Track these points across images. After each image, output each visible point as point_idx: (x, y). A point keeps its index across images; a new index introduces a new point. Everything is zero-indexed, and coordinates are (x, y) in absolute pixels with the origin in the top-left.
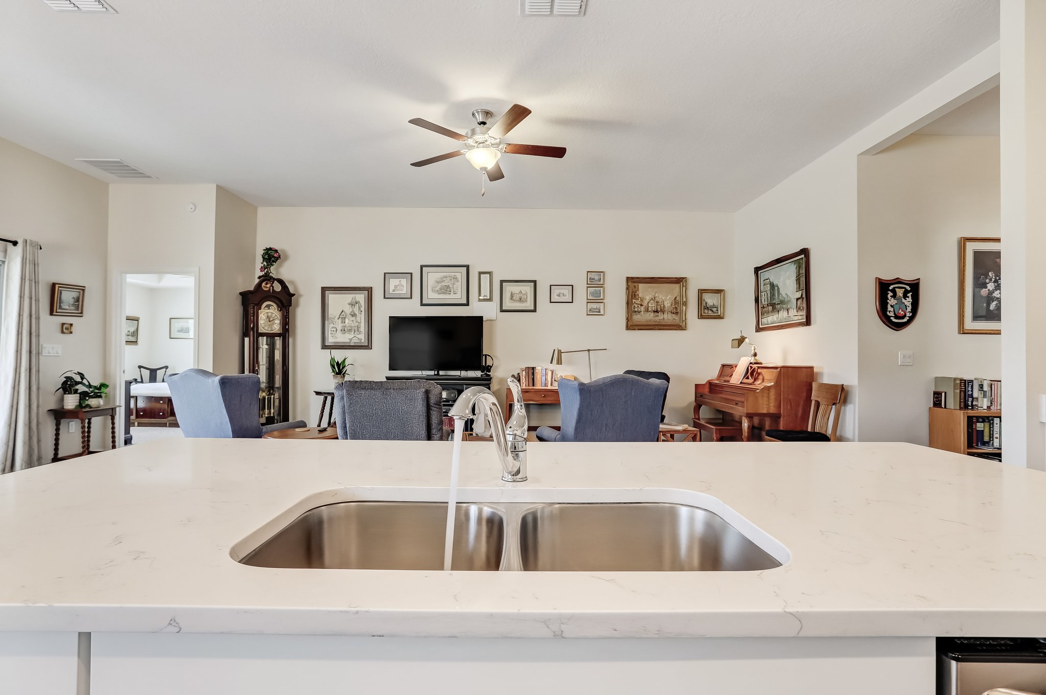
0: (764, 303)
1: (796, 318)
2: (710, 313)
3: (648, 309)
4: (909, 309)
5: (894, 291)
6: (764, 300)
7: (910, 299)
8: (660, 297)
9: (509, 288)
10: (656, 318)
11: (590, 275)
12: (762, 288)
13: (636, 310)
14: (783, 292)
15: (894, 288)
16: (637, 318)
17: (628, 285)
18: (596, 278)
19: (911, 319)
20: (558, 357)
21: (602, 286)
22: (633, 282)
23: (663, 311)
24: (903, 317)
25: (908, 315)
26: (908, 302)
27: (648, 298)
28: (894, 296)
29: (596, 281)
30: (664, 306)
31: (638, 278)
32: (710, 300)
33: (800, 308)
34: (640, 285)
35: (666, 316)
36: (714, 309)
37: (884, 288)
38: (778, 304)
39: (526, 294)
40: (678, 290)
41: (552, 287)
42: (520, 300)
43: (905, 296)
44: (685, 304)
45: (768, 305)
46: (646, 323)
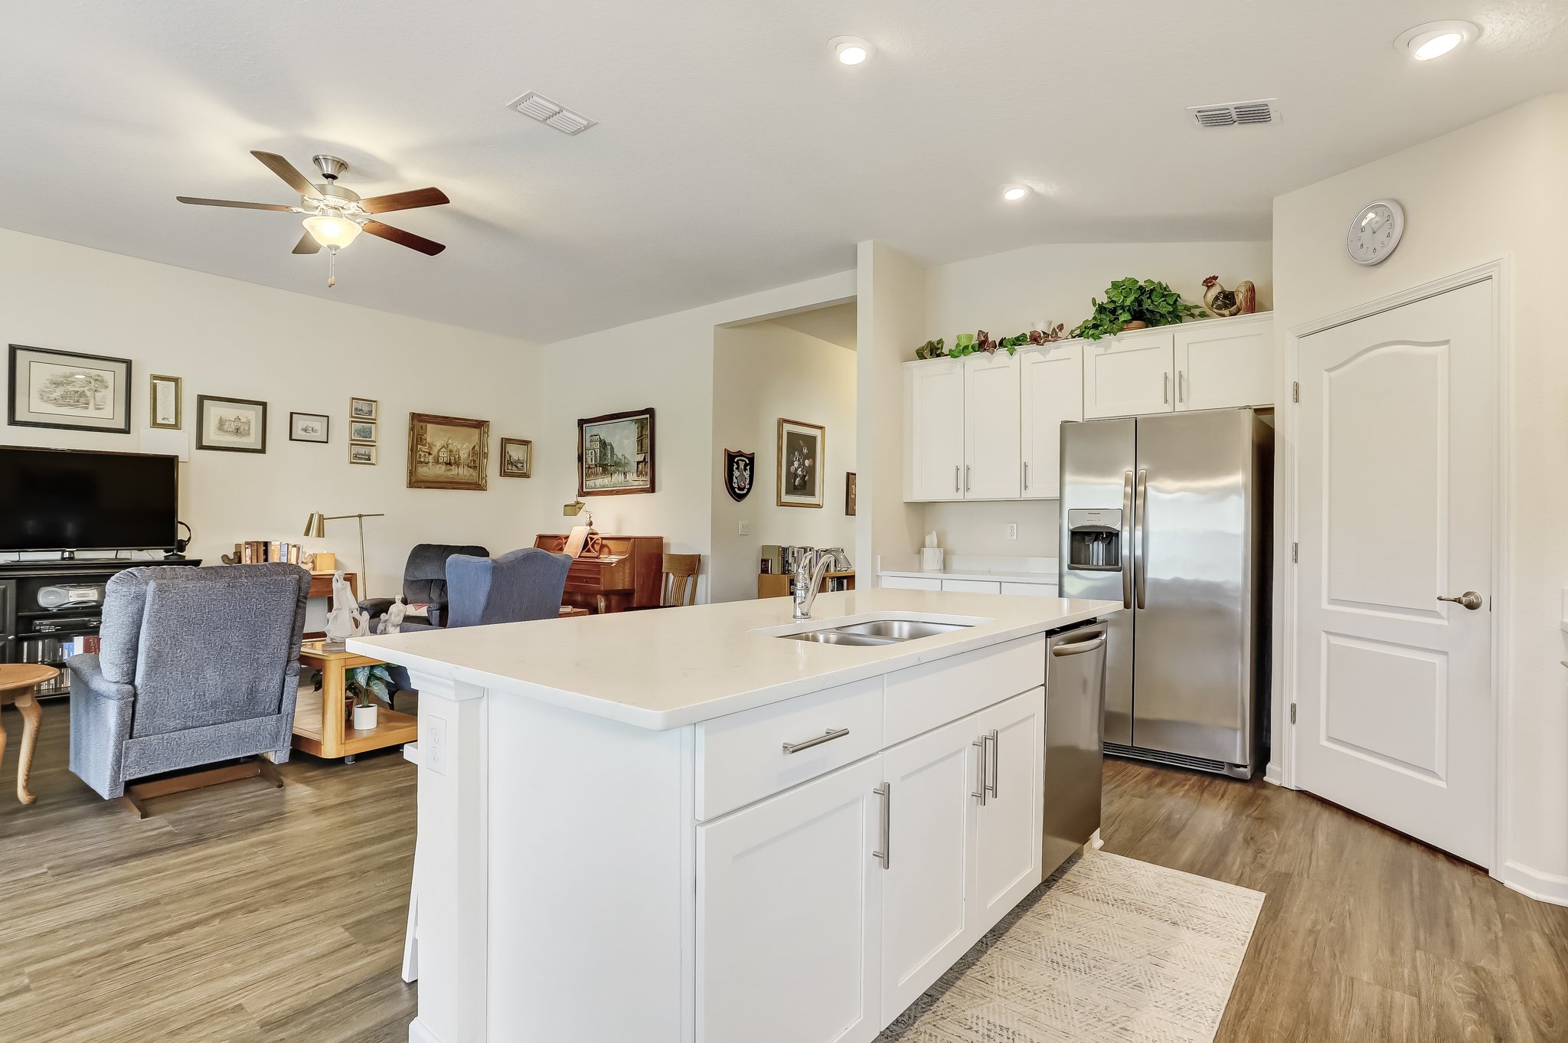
0: (590, 463)
1: (637, 483)
2: (515, 470)
3: (438, 459)
4: (748, 481)
5: (737, 463)
6: (590, 459)
7: (748, 472)
8: (455, 445)
9: (213, 411)
10: (449, 473)
11: (356, 404)
12: (587, 444)
13: (422, 460)
14: (618, 453)
15: (738, 460)
16: (424, 471)
17: (412, 424)
18: (366, 409)
19: (749, 490)
20: (317, 526)
21: (373, 422)
22: (419, 421)
23: (457, 464)
24: (743, 489)
25: (748, 487)
26: (747, 474)
27: (438, 444)
28: (738, 468)
29: (364, 415)
30: (459, 457)
31: (427, 415)
32: (515, 452)
33: (641, 473)
34: (429, 426)
35: (461, 471)
36: (519, 465)
37: (731, 458)
38: (611, 466)
39: (248, 423)
40: (477, 436)
41: (294, 415)
42: (237, 431)
43: (745, 469)
44: (486, 455)
45: (596, 465)
46: (435, 479)
